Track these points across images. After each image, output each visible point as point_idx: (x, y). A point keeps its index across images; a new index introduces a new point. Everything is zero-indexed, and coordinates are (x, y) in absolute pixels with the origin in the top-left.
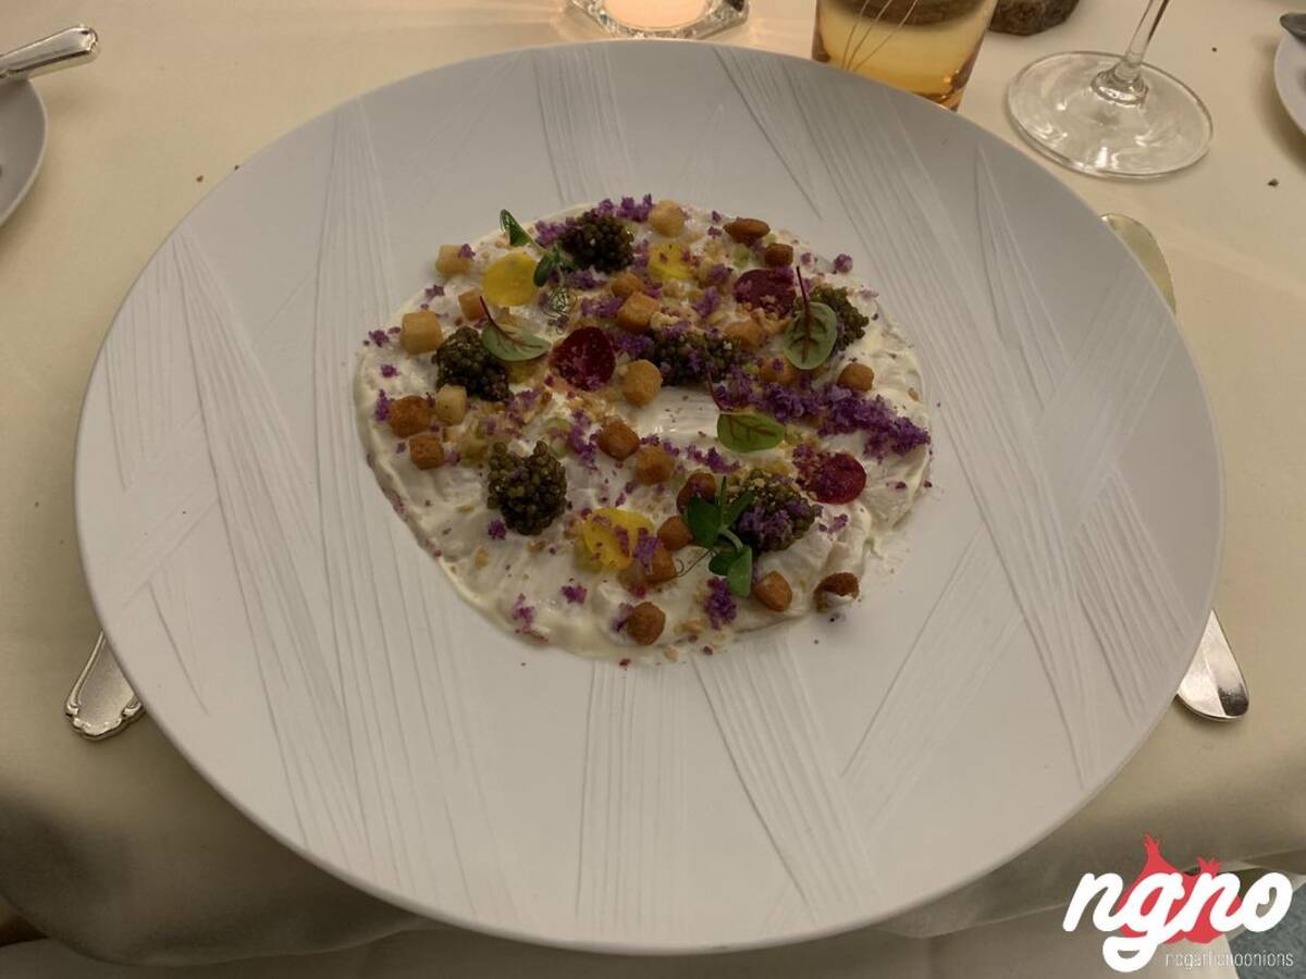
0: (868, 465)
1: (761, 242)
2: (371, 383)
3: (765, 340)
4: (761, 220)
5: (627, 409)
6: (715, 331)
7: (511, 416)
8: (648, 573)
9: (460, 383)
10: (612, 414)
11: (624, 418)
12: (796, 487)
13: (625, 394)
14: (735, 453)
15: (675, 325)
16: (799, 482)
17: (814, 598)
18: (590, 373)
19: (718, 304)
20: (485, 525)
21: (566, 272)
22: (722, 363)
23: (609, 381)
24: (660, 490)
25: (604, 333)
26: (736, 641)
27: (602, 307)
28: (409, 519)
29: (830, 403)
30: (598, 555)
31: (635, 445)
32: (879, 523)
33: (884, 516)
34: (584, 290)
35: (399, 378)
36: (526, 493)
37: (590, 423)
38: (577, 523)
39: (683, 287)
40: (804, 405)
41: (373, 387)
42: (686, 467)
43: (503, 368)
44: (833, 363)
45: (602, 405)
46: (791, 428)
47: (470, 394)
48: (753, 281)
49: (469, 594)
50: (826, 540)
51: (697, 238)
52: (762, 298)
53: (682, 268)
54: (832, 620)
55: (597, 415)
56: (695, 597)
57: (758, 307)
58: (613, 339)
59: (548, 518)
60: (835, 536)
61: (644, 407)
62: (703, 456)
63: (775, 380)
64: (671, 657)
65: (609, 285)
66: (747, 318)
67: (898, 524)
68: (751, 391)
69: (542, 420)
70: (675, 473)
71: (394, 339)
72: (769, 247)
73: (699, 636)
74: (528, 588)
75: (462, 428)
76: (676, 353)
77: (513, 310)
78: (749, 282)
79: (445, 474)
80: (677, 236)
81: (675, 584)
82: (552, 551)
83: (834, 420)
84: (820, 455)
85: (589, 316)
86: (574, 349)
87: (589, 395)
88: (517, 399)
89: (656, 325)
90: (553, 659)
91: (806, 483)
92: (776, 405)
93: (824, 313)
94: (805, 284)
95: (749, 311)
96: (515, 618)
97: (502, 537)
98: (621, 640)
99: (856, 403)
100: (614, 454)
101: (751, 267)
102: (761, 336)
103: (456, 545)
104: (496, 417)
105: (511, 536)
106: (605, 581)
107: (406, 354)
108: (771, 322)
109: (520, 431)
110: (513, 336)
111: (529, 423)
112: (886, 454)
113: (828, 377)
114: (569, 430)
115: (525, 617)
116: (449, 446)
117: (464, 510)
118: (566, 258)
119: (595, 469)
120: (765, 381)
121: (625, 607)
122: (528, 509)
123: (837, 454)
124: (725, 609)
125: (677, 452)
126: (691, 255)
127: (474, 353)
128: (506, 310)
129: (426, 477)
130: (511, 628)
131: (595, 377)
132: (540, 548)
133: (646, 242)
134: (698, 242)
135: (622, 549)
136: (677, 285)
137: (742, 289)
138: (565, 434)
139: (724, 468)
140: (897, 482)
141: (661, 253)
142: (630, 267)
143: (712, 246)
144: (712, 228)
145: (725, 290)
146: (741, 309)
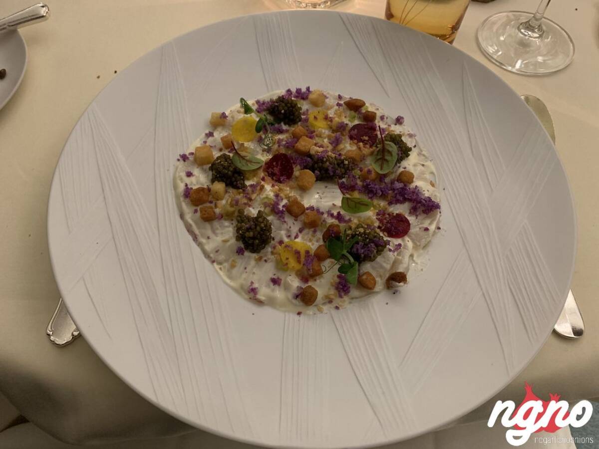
0: (411, 219)
1: (361, 110)
2: (181, 180)
3: (363, 158)
4: (362, 99)
5: (299, 192)
6: (340, 155)
7: (246, 196)
8: (310, 273)
9: (223, 181)
10: (292, 195)
11: (298, 197)
12: (378, 230)
13: (298, 185)
14: (350, 214)
15: (322, 152)
16: (379, 227)
17: (386, 283)
18: (282, 175)
19: (341, 141)
20: (235, 248)
21: (270, 125)
22: (343, 170)
23: (291, 179)
24: (315, 232)
25: (289, 156)
26: (350, 303)
27: (287, 143)
28: (200, 245)
29: (394, 190)
30: (287, 264)
31: (303, 210)
32: (416, 247)
33: (418, 244)
34: (279, 134)
35: (194, 177)
36: (254, 235)
37: (282, 199)
38: (277, 247)
39: (325, 132)
40: (381, 191)
41: (182, 182)
42: (327, 220)
43: (242, 173)
44: (395, 170)
45: (287, 190)
46: (376, 202)
47: (227, 185)
48: (358, 129)
49: (228, 281)
50: (392, 256)
51: (332, 107)
52: (362, 138)
53: (325, 123)
54: (394, 293)
55: (285, 195)
56: (331, 283)
57: (360, 142)
58: (292, 159)
59: (263, 245)
60: (396, 253)
61: (307, 191)
62: (335, 215)
63: (368, 179)
64: (320, 310)
65: (291, 131)
66: (354, 148)
67: (425, 247)
68: (357, 184)
69: (260, 198)
70: (322, 223)
71: (191, 158)
72: (365, 112)
73: (333, 301)
74: (255, 278)
75: (224, 202)
76: (322, 166)
77: (246, 144)
78: (356, 130)
79: (216, 224)
80: (322, 106)
81: (322, 277)
82: (266, 261)
83: (395, 197)
84: (389, 214)
85: (281, 147)
86: (274, 163)
87: (281, 185)
88: (249, 188)
89: (312, 152)
90: (267, 311)
91: (383, 228)
92: (368, 190)
93: (391, 147)
94: (382, 131)
95: (355, 144)
96: (249, 292)
97: (243, 254)
98: (297, 303)
99: (406, 189)
100: (293, 215)
101: (356, 122)
102: (361, 156)
103: (222, 257)
104: (239, 197)
105: (247, 254)
106: (290, 275)
107: (197, 166)
108: (366, 150)
109: (250, 203)
110: (246, 158)
111: (255, 199)
112: (420, 214)
113: (393, 177)
114: (273, 202)
115: (254, 292)
116: (217, 211)
117: (225, 241)
118: (270, 118)
119: (285, 222)
120: (364, 179)
121: (299, 288)
122: (255, 242)
123: (397, 214)
124: (345, 289)
125: (323, 213)
126: (329, 117)
127: (229, 166)
128: (243, 144)
129: (207, 225)
130: (247, 297)
131: (284, 177)
132: (260, 259)
133: (307, 110)
134: (332, 110)
135: (297, 261)
136: (322, 131)
137: (352, 133)
138: (271, 204)
139: (344, 221)
140: (425, 227)
141: (315, 115)
142: (300, 123)
143: (338, 112)
144: (338, 103)
145: (344, 134)
146: (352, 143)
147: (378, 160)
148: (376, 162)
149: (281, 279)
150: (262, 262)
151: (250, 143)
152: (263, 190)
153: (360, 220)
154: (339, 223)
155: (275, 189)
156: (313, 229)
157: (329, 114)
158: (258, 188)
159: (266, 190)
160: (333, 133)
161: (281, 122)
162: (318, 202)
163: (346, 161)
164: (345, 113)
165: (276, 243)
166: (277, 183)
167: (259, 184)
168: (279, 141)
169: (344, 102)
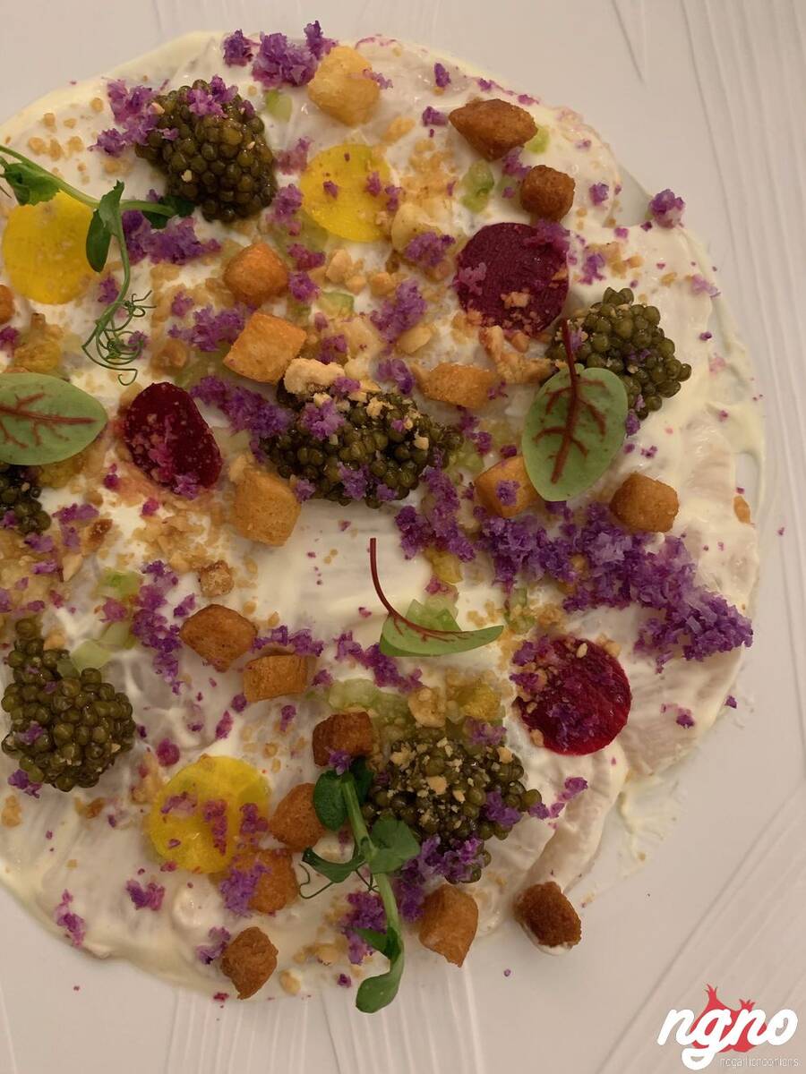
1: (517, 156)
5: (242, 546)
7: (38, 572)
10: (217, 554)
15: (330, 389)
18: (181, 469)
19: (422, 310)
23: (214, 486)
24: (289, 713)
27: (200, 331)
32: (636, 772)
33: (648, 769)
37: (177, 580)
38: (150, 773)
42: (332, 677)
45: (201, 531)
51: (400, 133)
52: (503, 298)
53: (364, 214)
55: (191, 559)
57: (493, 319)
59: (105, 763)
60: (560, 817)
61: (273, 549)
62: (364, 651)
63: (498, 515)
66: (471, 345)
68: (456, 532)
72: (532, 172)
74: (75, 882)
78: (485, 255)
80: (365, 121)
82: (112, 821)
84: (561, 648)
86: (152, 418)
87: (182, 507)
88: (56, 524)
89: (295, 386)
91: (529, 712)
95: (475, 326)
96: (61, 921)
97: (36, 792)
98: (211, 973)
99: (636, 557)
100: (211, 653)
101: (496, 214)
102: (490, 388)
105: (48, 792)
106: (190, 886)
108: (514, 358)
109: (59, 593)
110: (33, 409)
112: (672, 657)
114: (139, 593)
115: (74, 926)
118: (151, 186)
120: (483, 509)
121: (220, 936)
125: (319, 648)
126: (384, 183)
128: (39, 317)
130: (56, 929)
131: (190, 477)
132: (93, 810)
133: (303, 145)
134: (401, 142)
135: (214, 841)
136: (348, 261)
137: (468, 276)
138: (131, 602)
139: (396, 680)
140: (680, 710)
141: (328, 175)
142: (267, 212)
143: (427, 155)
144: (429, 109)
145: (438, 275)
146: (462, 323)
147: (548, 432)
148: (539, 436)
149: (162, 890)
150: (100, 823)
151: (69, 308)
152: (105, 536)
153: (452, 683)
154: (375, 683)
155: (155, 529)
156: (285, 701)
157: (390, 166)
158: (85, 533)
159: (118, 536)
160: (393, 267)
161: (193, 210)
162: (306, 596)
163: (421, 434)
164: (453, 165)
165: (149, 750)
166: (165, 494)
167: (94, 506)
168: (180, 304)
169: (452, 113)
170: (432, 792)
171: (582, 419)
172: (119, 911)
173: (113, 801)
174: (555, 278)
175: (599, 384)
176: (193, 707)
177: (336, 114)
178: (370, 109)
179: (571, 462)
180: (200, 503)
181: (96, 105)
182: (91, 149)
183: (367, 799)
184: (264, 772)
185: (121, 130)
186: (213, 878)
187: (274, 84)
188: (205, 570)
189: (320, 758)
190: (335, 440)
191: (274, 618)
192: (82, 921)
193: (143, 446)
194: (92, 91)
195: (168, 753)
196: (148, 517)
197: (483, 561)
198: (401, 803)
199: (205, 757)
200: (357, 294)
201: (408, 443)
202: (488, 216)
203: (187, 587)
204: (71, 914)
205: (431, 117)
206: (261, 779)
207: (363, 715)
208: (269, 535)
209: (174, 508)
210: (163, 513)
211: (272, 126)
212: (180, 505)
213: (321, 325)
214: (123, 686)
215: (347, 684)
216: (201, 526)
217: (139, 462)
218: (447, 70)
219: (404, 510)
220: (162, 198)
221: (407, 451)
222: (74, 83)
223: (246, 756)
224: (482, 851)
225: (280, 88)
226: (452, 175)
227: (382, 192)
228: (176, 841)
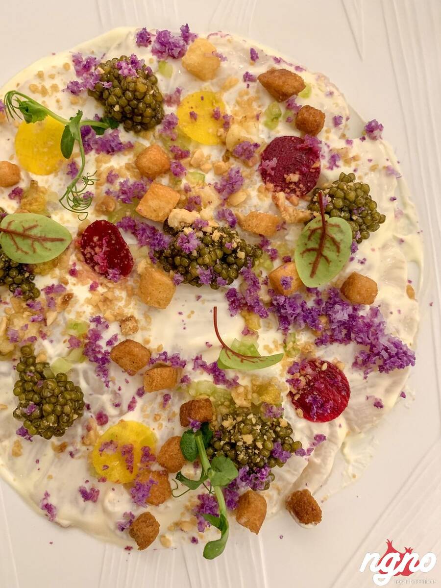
1: (294, 101)
3: (282, 227)
5: (143, 308)
15: (192, 225)
16: (290, 395)
18: (111, 266)
19: (240, 186)
20: (14, 426)
23: (129, 276)
24: (167, 398)
27: (125, 186)
32: (352, 431)
34: (111, 156)
37: (107, 327)
38: (93, 429)
40: (305, 321)
42: (191, 379)
43: (25, 268)
45: (122, 300)
48: (280, 152)
50: (303, 462)
51: (231, 86)
52: (285, 176)
57: (280, 188)
61: (160, 310)
62: (208, 366)
64: (165, 545)
65: (135, 150)
66: (267, 202)
72: (302, 109)
73: (186, 529)
74: (52, 486)
78: (276, 154)
80: (212, 79)
82: (72, 455)
84: (313, 365)
88: (43, 295)
89: (174, 223)
91: (296, 399)
93: (341, 231)
96: (43, 508)
97: (30, 438)
98: (124, 536)
99: (354, 317)
102: (278, 223)
105: (37, 439)
106: (113, 489)
108: (290, 208)
109: (45, 332)
110: (32, 233)
111: (53, 321)
112: (372, 371)
113: (335, 279)
114: (88, 334)
115: (50, 510)
118: (96, 112)
119: (110, 377)
120: (273, 290)
121: (128, 514)
123: (329, 365)
125: (184, 364)
126: (222, 113)
128: (34, 183)
130: (41, 512)
131: (116, 271)
132: (62, 448)
133: (178, 91)
134: (232, 90)
135: (127, 466)
136: (202, 156)
137: (267, 165)
138: (84, 338)
139: (225, 381)
140: (376, 399)
141: (192, 108)
142: (159, 128)
143: (246, 98)
144: (247, 73)
145: (251, 164)
146: (263, 190)
147: (309, 250)
148: (304, 252)
149: (98, 492)
150: (65, 456)
151: (51, 178)
152: (70, 302)
153: (254, 383)
154: (214, 382)
155: (96, 298)
156: (165, 392)
157: (225, 103)
158: (59, 300)
159: (77, 301)
160: (226, 159)
161: (118, 125)
162: (177, 336)
163: (241, 250)
164: (260, 104)
165: (92, 417)
166: (102, 278)
167: (64, 286)
168: (111, 177)
169: (259, 76)
170: (244, 443)
171: (328, 244)
172: (75, 502)
173: (72, 444)
174: (314, 166)
175: (338, 226)
176: (116, 394)
177: (197, 75)
178: (215, 72)
179: (321, 266)
180: (121, 285)
181: (66, 67)
182: (63, 91)
183: (209, 445)
184: (154, 429)
185: (80, 81)
186: (126, 485)
187: (163, 57)
188: (124, 321)
189: (184, 422)
190: (195, 254)
191: (160, 348)
192: (55, 507)
193: (90, 253)
194: (64, 58)
195: (102, 418)
196: (92, 291)
197: (272, 318)
198: (227, 448)
199: (122, 421)
200: (207, 173)
201: (234, 255)
202: (278, 132)
203: (113, 329)
204: (49, 504)
205: (248, 77)
206: (152, 434)
207: (207, 400)
208: (159, 303)
209: (107, 286)
210: (101, 290)
211: (162, 80)
212: (110, 285)
213: (187, 190)
214: (78, 382)
215: (198, 383)
216: (121, 296)
217: (88, 262)
218: (257, 52)
219: (230, 290)
220: (101, 119)
221: (233, 259)
222: (54, 54)
223: (144, 421)
224: (270, 474)
225: (166, 59)
226: (260, 109)
227: (221, 118)
228: (107, 466)
